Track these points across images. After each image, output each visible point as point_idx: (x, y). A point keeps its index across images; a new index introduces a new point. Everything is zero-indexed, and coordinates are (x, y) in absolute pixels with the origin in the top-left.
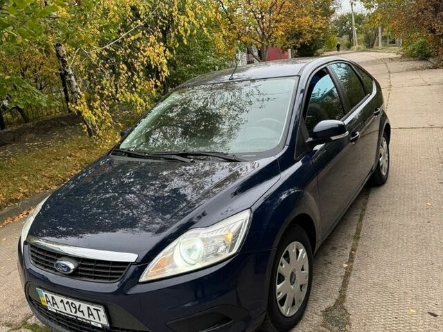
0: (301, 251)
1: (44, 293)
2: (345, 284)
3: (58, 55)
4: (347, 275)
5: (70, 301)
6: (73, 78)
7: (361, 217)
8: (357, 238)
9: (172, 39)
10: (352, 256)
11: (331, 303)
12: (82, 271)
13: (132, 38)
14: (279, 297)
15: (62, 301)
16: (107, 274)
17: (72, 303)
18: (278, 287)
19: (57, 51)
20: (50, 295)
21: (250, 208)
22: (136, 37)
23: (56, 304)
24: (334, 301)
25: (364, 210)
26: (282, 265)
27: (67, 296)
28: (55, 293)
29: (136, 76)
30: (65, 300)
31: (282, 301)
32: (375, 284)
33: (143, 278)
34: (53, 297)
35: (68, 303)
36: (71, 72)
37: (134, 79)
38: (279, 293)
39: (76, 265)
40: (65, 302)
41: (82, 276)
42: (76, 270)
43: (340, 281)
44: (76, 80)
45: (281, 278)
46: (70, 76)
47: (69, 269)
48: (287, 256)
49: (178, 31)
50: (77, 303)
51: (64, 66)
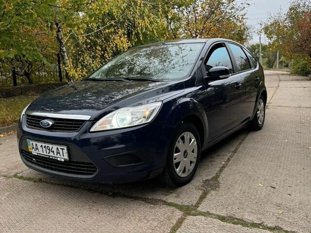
0: (193, 140)
1: (31, 142)
2: (221, 170)
3: (58, 38)
4: (224, 167)
5: (47, 145)
6: (66, 54)
7: (240, 143)
8: (235, 152)
9: (133, 36)
10: (229, 160)
11: (210, 177)
12: (56, 126)
13: (107, 31)
14: (175, 161)
15: (42, 146)
16: (71, 127)
17: (48, 146)
18: (175, 155)
19: (58, 35)
20: (34, 143)
21: (162, 101)
22: (110, 31)
23: (38, 149)
24: (212, 177)
25: (243, 140)
26: (179, 142)
27: (45, 142)
28: (38, 141)
29: (106, 54)
30: (44, 145)
31: (177, 165)
32: (240, 172)
33: (92, 130)
34: (36, 144)
35: (45, 147)
36: (65, 50)
37: (105, 56)
38: (175, 159)
39: (53, 123)
40: (43, 146)
41: (56, 129)
42: (53, 125)
43: (218, 169)
44: (67, 55)
45: (177, 151)
46: (64, 52)
47: (49, 124)
48: (183, 138)
49: (137, 30)
50: (51, 146)
51: (61, 45)
